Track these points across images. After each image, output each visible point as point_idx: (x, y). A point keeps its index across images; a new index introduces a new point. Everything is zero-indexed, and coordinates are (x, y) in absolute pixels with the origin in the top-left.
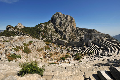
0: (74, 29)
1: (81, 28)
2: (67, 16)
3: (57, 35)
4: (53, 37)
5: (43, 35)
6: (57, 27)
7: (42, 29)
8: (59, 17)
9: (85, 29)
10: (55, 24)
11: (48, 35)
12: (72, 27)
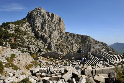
0: (63, 34)
1: (72, 33)
2: (53, 15)
3: (37, 44)
4: (30, 46)
5: (13, 42)
6: (37, 30)
7: (11, 32)
8: (40, 15)
9: (78, 35)
10: (34, 24)
11: (22, 43)
12: (60, 32)
